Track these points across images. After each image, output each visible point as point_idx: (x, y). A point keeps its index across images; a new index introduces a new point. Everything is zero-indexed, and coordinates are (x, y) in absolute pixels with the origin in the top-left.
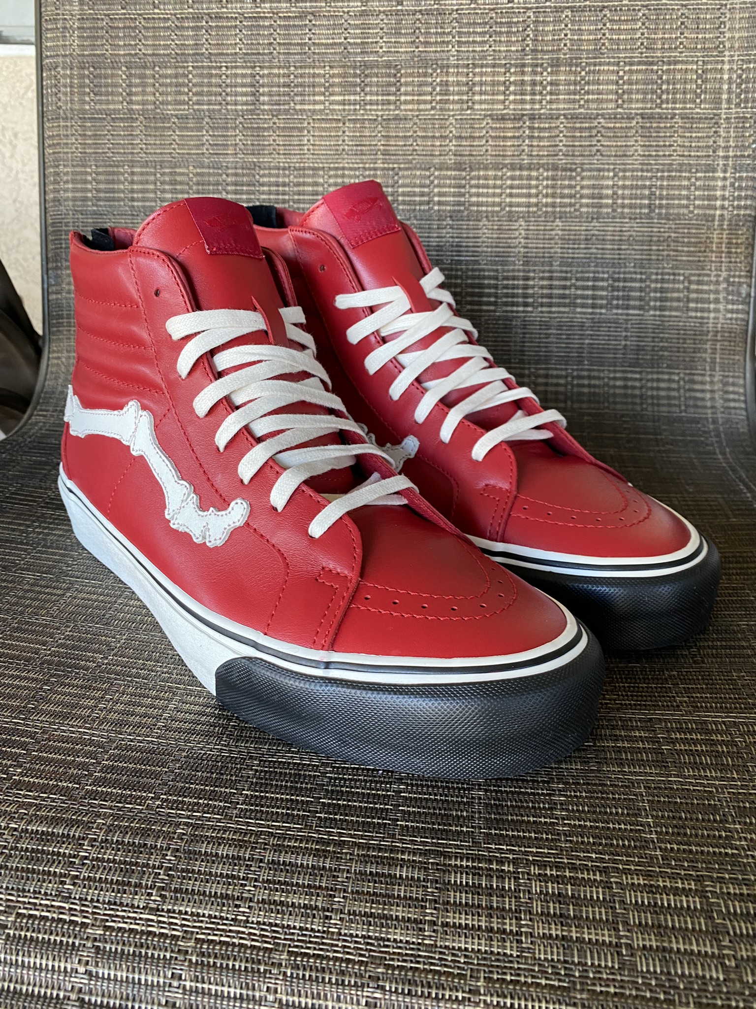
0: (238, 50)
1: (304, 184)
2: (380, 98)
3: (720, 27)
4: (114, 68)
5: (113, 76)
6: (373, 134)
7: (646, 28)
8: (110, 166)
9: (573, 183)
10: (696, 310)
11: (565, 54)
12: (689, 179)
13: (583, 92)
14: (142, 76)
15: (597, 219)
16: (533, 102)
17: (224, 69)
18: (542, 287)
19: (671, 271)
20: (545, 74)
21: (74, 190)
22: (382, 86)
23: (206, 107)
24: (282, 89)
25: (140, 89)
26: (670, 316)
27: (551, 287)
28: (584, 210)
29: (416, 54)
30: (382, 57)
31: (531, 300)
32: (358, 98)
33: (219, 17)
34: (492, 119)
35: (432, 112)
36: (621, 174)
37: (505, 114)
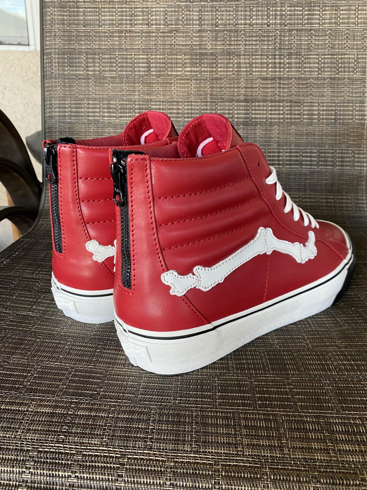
0: (140, 47)
1: (173, 109)
2: (208, 69)
3: (364, 39)
4: (79, 54)
5: (79, 58)
6: (205, 86)
7: (331, 39)
8: (77, 100)
9: (299, 108)
10: (358, 166)
11: (294, 50)
12: (352, 106)
13: (303, 67)
14: (94, 58)
15: (311, 124)
16: (280, 71)
17: (133, 55)
18: (287, 156)
19: (345, 148)
20: (285, 59)
21: (59, 112)
22: (209, 64)
23: (124, 73)
24: (161, 65)
25: (92, 65)
26: (346, 169)
27: (290, 156)
28: (305, 121)
29: (225, 49)
30: (209, 51)
31: (281, 162)
32: (198, 69)
33: (130, 31)
34: (261, 79)
35: (233, 76)
36: (321, 104)
37: (267, 77)
